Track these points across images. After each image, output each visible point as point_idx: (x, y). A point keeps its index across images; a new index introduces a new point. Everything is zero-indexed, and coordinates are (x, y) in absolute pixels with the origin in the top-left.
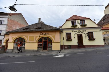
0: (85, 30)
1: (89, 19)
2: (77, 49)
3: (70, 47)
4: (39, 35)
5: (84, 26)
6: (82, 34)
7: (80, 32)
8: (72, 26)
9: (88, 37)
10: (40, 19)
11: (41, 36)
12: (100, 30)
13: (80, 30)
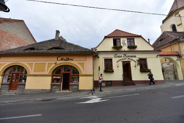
0: (135, 55)
1: (140, 36)
2: (122, 87)
3: (110, 84)
4: (54, 62)
5: (132, 47)
6: (129, 62)
7: (127, 58)
8: (113, 48)
9: (139, 67)
10: (58, 32)
11: (58, 62)
12: (157, 56)
13: (127, 55)
